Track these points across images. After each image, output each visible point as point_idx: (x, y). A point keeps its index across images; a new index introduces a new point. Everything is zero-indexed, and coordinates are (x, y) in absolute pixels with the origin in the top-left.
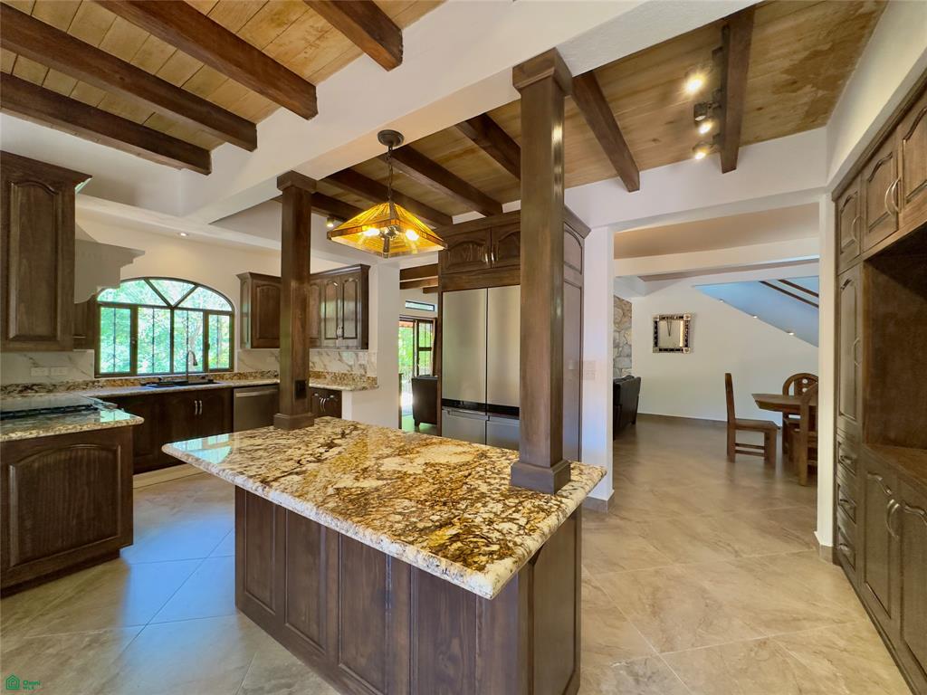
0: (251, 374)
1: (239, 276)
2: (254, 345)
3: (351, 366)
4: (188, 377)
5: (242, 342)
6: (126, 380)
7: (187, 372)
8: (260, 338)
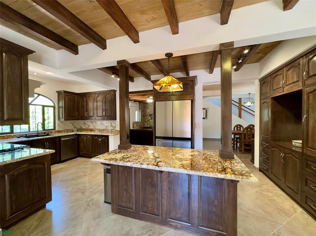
0: (63, 131)
1: (57, 92)
2: (66, 119)
3: (107, 127)
4: (38, 133)
5: (59, 119)
6: (9, 135)
7: (38, 131)
8: (68, 117)
